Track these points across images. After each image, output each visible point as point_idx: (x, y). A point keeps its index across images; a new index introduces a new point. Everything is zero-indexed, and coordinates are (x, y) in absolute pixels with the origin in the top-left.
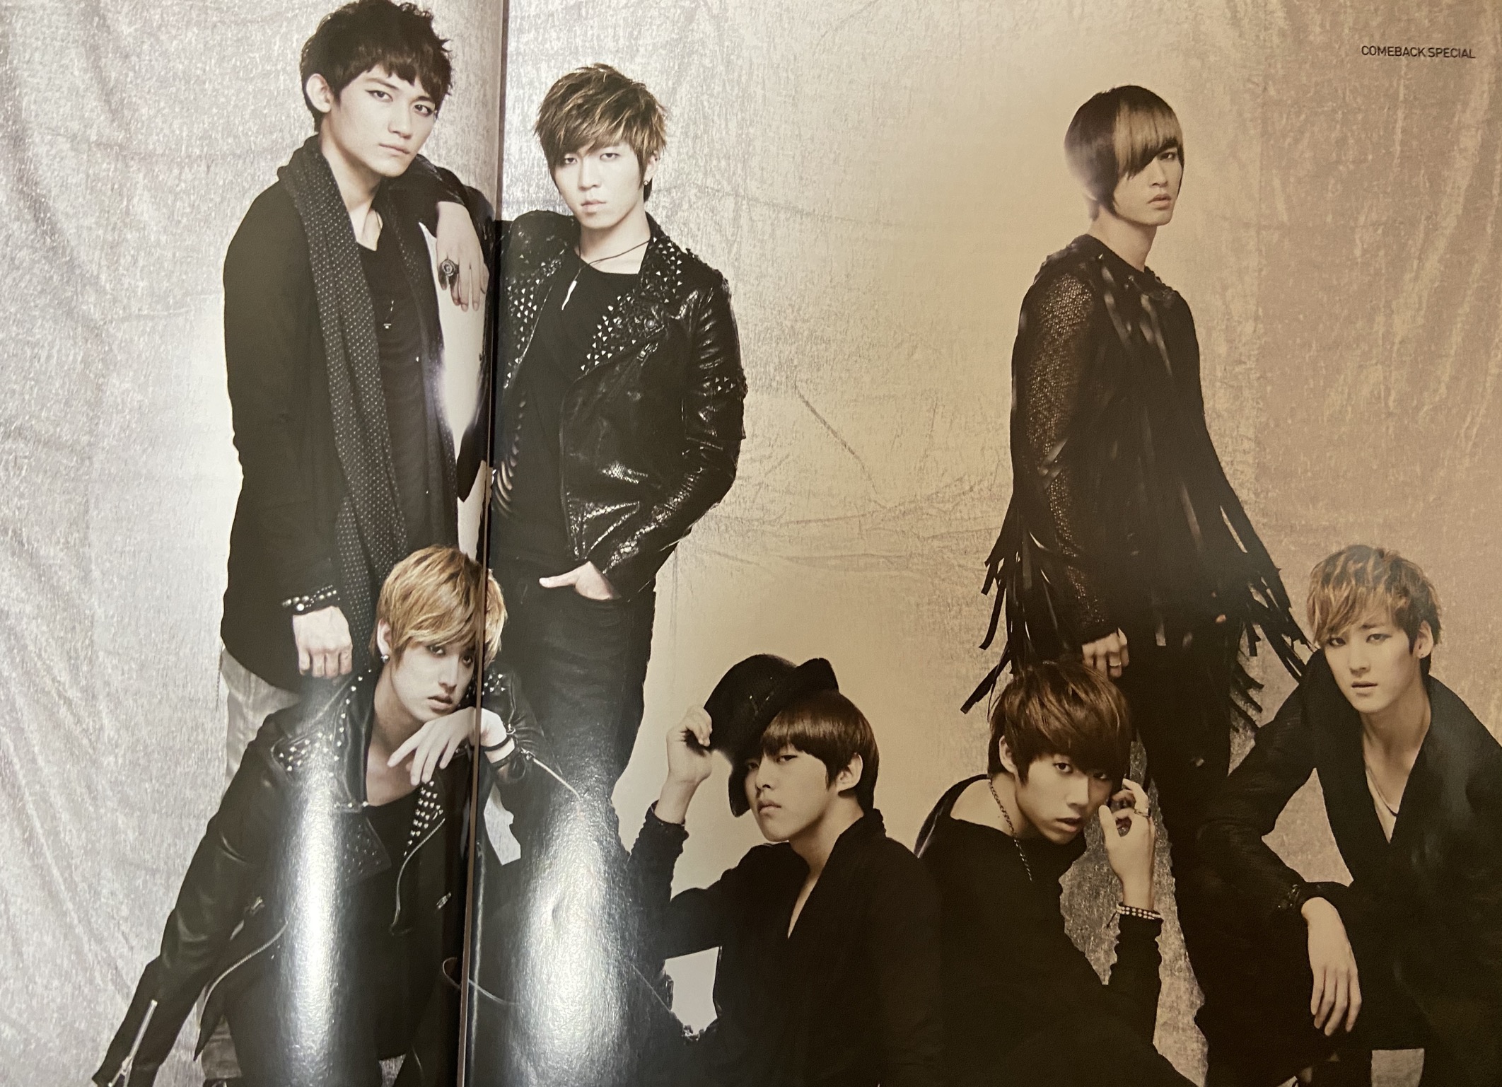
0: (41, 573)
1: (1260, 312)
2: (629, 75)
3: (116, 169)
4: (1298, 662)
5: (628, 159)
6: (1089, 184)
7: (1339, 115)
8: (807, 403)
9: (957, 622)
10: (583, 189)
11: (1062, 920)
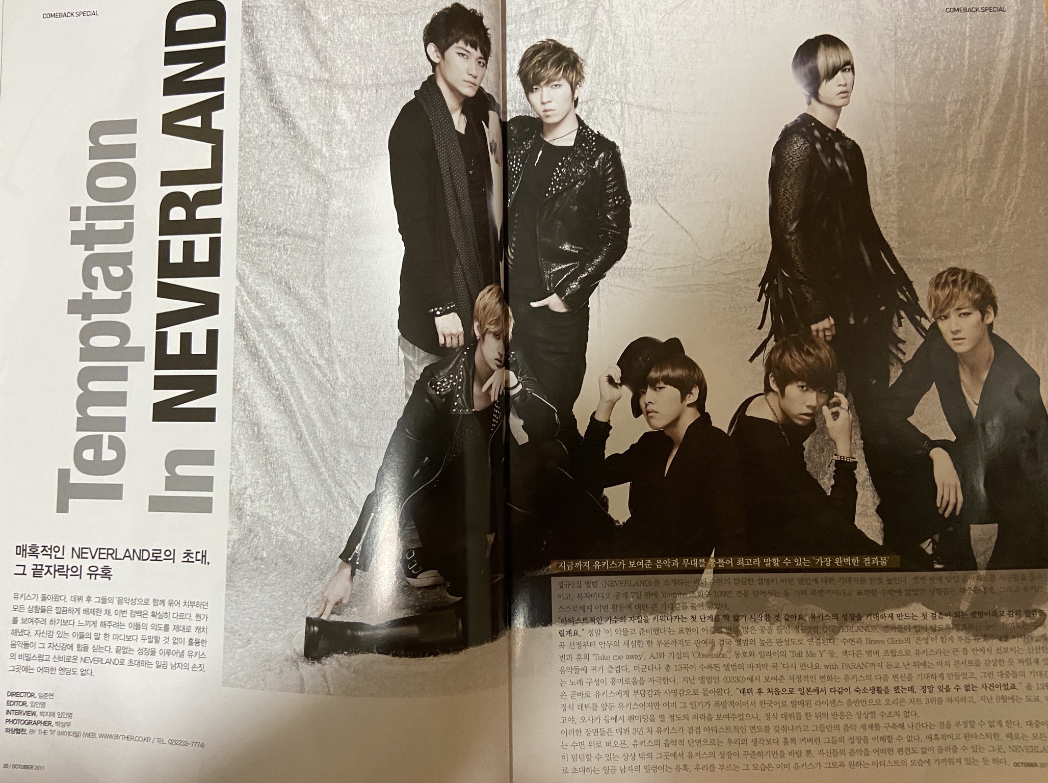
0: (301, 302)
1: (898, 149)
2: (564, 44)
3: (326, 93)
4: (923, 329)
5: (566, 87)
6: (805, 86)
7: (935, 46)
8: (663, 208)
9: (745, 316)
10: (543, 103)
11: (805, 464)
